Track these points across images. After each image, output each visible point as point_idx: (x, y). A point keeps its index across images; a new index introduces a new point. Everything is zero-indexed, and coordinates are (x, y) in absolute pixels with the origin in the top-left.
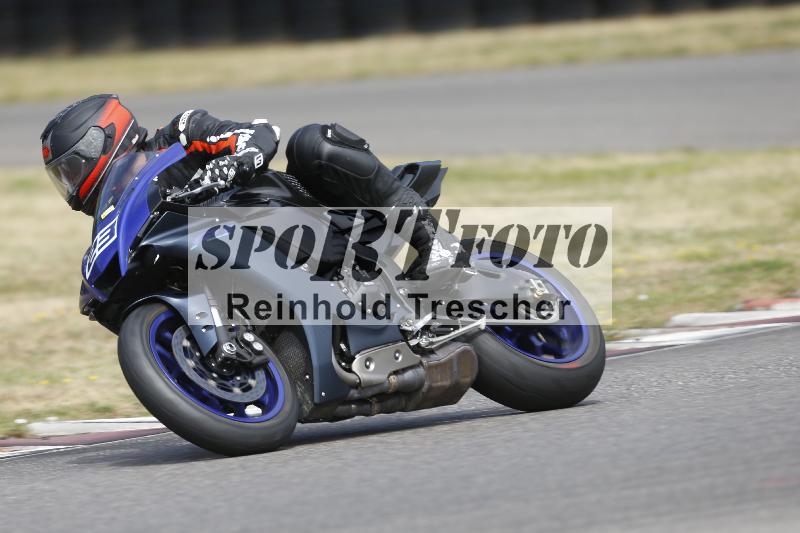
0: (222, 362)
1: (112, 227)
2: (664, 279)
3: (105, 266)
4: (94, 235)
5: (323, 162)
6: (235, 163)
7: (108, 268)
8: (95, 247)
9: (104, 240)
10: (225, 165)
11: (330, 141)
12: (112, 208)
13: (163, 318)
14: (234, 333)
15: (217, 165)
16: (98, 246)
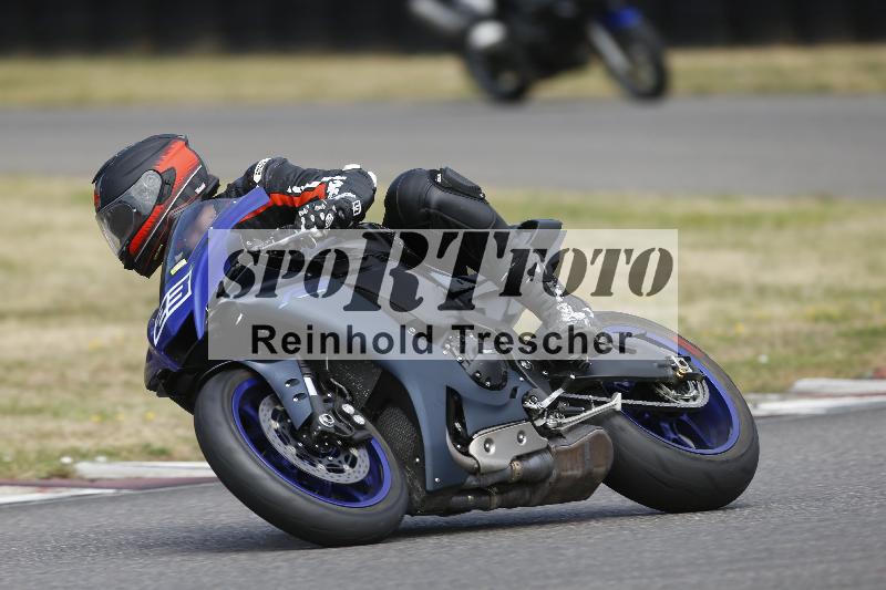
0: (318, 437)
1: (185, 283)
2: (787, 340)
3: (177, 329)
4: (162, 293)
5: (432, 211)
6: (334, 208)
7: (180, 331)
8: (164, 307)
9: (174, 300)
10: (322, 211)
11: (440, 186)
12: (184, 262)
13: (246, 386)
14: (330, 405)
15: (312, 210)
16: (168, 306)
